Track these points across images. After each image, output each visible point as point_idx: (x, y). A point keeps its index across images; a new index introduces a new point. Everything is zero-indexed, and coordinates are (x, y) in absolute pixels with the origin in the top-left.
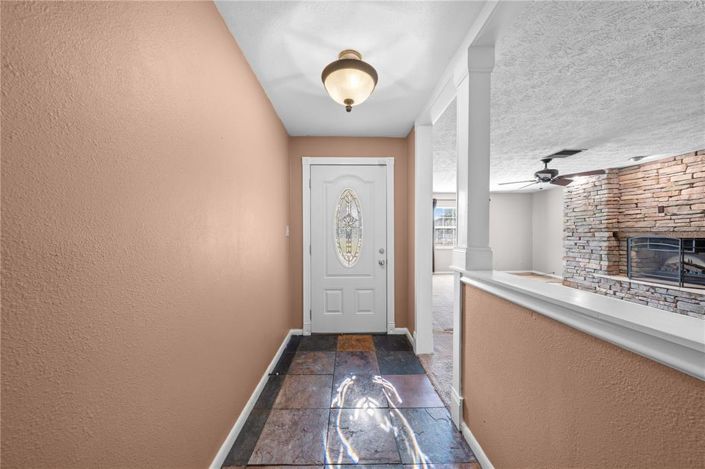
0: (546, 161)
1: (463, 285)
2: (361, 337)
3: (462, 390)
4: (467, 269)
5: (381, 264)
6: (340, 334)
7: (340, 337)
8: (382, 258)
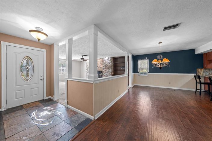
0: (82, 56)
1: (67, 80)
2: (34, 103)
3: (67, 99)
4: (68, 77)
5: (41, 80)
6: (24, 105)
7: (24, 106)
8: (42, 78)
